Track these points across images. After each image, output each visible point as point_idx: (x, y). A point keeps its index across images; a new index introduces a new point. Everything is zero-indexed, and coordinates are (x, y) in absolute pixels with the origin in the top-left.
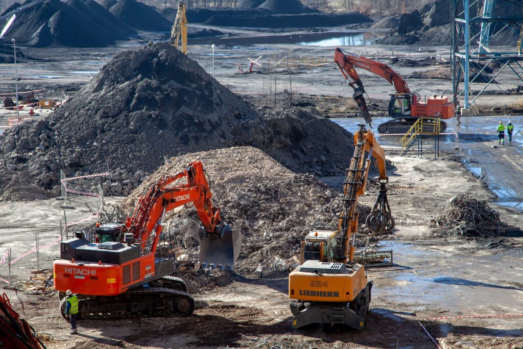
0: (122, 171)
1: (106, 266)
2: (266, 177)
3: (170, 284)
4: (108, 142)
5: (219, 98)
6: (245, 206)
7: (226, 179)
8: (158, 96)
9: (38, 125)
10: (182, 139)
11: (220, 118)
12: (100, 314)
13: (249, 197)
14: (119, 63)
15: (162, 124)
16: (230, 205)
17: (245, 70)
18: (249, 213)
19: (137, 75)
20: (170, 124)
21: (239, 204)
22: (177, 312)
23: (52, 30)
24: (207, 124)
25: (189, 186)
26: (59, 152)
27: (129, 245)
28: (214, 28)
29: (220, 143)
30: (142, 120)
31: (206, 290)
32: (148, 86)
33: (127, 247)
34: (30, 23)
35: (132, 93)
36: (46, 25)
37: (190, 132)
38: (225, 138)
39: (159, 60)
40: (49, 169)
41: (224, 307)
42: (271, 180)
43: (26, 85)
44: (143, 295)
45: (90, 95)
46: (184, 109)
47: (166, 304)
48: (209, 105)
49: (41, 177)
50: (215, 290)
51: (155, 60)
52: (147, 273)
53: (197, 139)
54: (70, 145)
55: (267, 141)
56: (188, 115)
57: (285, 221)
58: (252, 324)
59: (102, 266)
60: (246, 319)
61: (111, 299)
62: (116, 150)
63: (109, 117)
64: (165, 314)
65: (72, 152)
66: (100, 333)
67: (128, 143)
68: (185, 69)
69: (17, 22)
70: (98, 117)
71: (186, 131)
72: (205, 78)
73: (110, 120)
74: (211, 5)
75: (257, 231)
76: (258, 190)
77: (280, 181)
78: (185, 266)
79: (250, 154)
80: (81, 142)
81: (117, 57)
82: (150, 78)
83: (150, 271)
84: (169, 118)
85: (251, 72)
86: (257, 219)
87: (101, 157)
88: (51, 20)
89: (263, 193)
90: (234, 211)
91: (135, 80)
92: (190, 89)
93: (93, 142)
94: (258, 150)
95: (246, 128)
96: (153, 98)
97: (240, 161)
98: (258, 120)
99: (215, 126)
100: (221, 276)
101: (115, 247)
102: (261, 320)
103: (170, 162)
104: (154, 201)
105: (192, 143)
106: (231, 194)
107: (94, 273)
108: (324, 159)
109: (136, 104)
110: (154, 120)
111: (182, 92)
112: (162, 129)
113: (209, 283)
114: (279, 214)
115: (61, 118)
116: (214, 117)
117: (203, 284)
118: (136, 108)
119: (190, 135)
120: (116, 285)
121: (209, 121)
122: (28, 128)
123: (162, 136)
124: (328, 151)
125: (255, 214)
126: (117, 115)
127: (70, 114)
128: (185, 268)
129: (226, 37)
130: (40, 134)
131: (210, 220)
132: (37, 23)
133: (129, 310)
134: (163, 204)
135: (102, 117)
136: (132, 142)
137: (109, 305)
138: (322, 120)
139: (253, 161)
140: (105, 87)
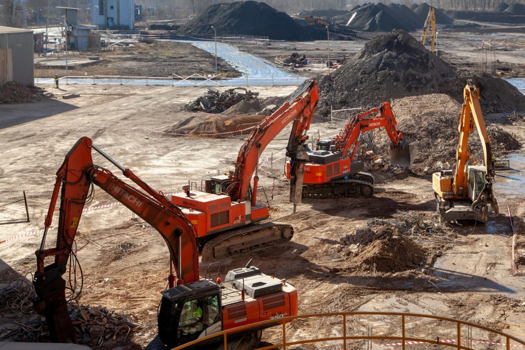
0: (370, 107)
1: (316, 165)
2: (448, 113)
3: (363, 177)
4: (363, 89)
5: (432, 64)
6: (431, 130)
7: (423, 113)
8: (396, 62)
9: (324, 78)
10: (407, 88)
11: (432, 76)
12: (316, 195)
13: (435, 124)
14: (375, 42)
15: (397, 79)
16: (422, 129)
17: (480, 48)
18: (433, 134)
19: (384, 49)
20: (401, 80)
21: (428, 129)
22: (362, 194)
23: (377, 22)
24: (424, 79)
25: (381, 117)
26: (335, 94)
27: (333, 153)
28: (476, 23)
29: (430, 91)
30: (385, 76)
31: (388, 181)
32: (390, 56)
33: (331, 154)
34: (365, 18)
35: (381, 60)
36: (374, 19)
37: (413, 84)
38: (434, 88)
39: (398, 41)
40: (327, 104)
41: (394, 192)
42: (450, 115)
43: (347, 54)
44: (341, 184)
45: (356, 61)
46: (411, 71)
47: (356, 190)
48: (425, 67)
49: (322, 109)
50: (394, 182)
51: (396, 40)
52: (344, 170)
53: (416, 88)
54: (342, 90)
55: (459, 90)
56: (413, 74)
57: (453, 140)
58: (406, 204)
59: (314, 165)
60: (404, 201)
61: (323, 185)
62: (368, 94)
63: (366, 74)
64: (354, 196)
65: (342, 94)
66: (311, 206)
67: (375, 90)
68: (413, 46)
69: (358, 17)
70: (359, 74)
71: (410, 83)
72: (425, 52)
73: (367, 76)
74: (479, 9)
75: (436, 145)
76: (441, 121)
77: (455, 115)
78: (379, 166)
79: (442, 99)
80: (348, 88)
81: (374, 38)
82: (392, 51)
83: (346, 169)
84: (401, 75)
85: (483, 49)
86: (437, 138)
87: (359, 98)
88: (377, 15)
89: (444, 122)
90: (424, 133)
91: (383, 52)
92: (415, 58)
93: (355, 89)
94: (448, 96)
95: (447, 83)
96: (393, 64)
97: (435, 102)
98: (455, 78)
99: (428, 81)
100: (401, 173)
101: (323, 154)
102: (414, 201)
103: (394, 102)
104: (354, 126)
105: (413, 90)
106: (425, 122)
107: (308, 169)
108: (496, 102)
109: (382, 67)
110: (392, 76)
111: (410, 60)
112: (396, 82)
113: (392, 177)
114: (451, 135)
115: (338, 74)
116: (428, 75)
117: (388, 178)
118: (382, 69)
119: (413, 86)
120: (322, 177)
121: (425, 78)
122: (318, 79)
123: (396, 86)
124: (499, 98)
125: (437, 135)
126: (370, 73)
127: (344, 71)
128: (379, 167)
129: (483, 28)
130: (325, 83)
131: (395, 138)
132: (368, 18)
133: (333, 192)
134: (361, 128)
135: (362, 74)
136: (378, 89)
137: (321, 190)
138: (496, 79)
139: (443, 102)
140: (365, 56)
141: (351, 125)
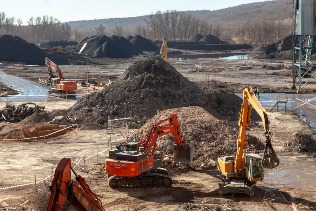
0: (137, 117)
1: (131, 162)
2: (206, 121)
3: (160, 171)
4: (130, 103)
5: (183, 83)
6: (195, 135)
7: (186, 122)
8: (154, 82)
9: (98, 95)
10: (165, 102)
11: (183, 93)
12: (127, 185)
13: (197, 130)
14: (136, 66)
15: (156, 95)
16: (188, 134)
17: (193, 70)
18: (197, 138)
19: (144, 72)
20: (160, 95)
21: (193, 134)
22: (163, 185)
23: (103, 50)
24: (177, 95)
25: (170, 125)
26: (107, 107)
27: (142, 153)
28: (179, 50)
29: (183, 104)
30: (146, 93)
31: (177, 175)
32: (150, 77)
33: (140, 154)
34: (93, 47)
35: (142, 80)
36: (101, 47)
37: (169, 99)
38: (185, 102)
39: (155, 65)
40: (102, 115)
41: (186, 183)
42: (208, 123)
43: (91, 76)
44: (148, 177)
45: (122, 81)
46: (166, 88)
47: (159, 181)
48: (178, 86)
49: (99, 119)
50: (181, 175)
51: (153, 65)
52: (149, 166)
53: (172, 102)
54: (112, 104)
55: (205, 104)
56: (168, 91)
57: (214, 143)
58: (199, 192)
59: (129, 162)
60: (196, 190)
61: (133, 178)
62: (134, 107)
63: (131, 91)
64: (157, 186)
65: (114, 107)
66: (127, 194)
67: (140, 104)
68: (167, 69)
69: (87, 46)
70: (126, 91)
71: (167, 98)
72: (177, 74)
73: (132, 93)
74: (177, 39)
75: (201, 147)
76: (202, 127)
77: (212, 123)
78: (168, 163)
79: (198, 110)
80: (118, 103)
81: (135, 63)
82: (151, 73)
83: (151, 165)
84: (159, 92)
85: (196, 71)
86: (201, 141)
87: (127, 110)
88: (103, 45)
89: (204, 129)
90: (190, 137)
91: (143, 74)
92: (170, 79)
93: (123, 103)
94: (202, 108)
95: (196, 98)
96: (152, 83)
97: (193, 113)
98: (201, 94)
99: (181, 97)
100: (185, 168)
101: (135, 154)
102: (204, 190)
103: (160, 113)
104: (154, 132)
105: (170, 104)
106: (189, 129)
107: (125, 166)
108: (232, 113)
109: (144, 85)
110: (152, 93)
111: (165, 80)
112: (156, 97)
113: (179, 171)
114: (211, 139)
115: (108, 91)
116: (180, 92)
117: (176, 172)
118: (144, 87)
119: (169, 101)
120: (135, 172)
121: (178, 94)
122: (93, 96)
123: (156, 101)
124: (234, 109)
125: (200, 138)
126: (135, 91)
127: (113, 89)
128: (167, 164)
129: (184, 54)
130: (99, 99)
131: (179, 141)
132: (96, 47)
133: (141, 183)
134: (158, 134)
135: (128, 91)
136: (142, 103)
137: (132, 181)
138: (231, 94)
139: (199, 113)
140: (129, 77)
141: (151, 131)
